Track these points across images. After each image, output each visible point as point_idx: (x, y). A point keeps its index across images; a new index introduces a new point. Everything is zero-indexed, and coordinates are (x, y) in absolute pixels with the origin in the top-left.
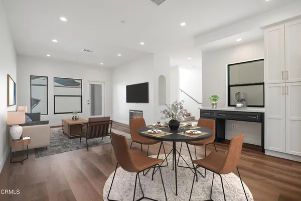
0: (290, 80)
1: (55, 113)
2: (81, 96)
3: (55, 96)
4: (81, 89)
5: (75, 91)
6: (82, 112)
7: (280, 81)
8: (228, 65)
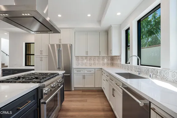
7: (40, 55)
8: (26, 43)
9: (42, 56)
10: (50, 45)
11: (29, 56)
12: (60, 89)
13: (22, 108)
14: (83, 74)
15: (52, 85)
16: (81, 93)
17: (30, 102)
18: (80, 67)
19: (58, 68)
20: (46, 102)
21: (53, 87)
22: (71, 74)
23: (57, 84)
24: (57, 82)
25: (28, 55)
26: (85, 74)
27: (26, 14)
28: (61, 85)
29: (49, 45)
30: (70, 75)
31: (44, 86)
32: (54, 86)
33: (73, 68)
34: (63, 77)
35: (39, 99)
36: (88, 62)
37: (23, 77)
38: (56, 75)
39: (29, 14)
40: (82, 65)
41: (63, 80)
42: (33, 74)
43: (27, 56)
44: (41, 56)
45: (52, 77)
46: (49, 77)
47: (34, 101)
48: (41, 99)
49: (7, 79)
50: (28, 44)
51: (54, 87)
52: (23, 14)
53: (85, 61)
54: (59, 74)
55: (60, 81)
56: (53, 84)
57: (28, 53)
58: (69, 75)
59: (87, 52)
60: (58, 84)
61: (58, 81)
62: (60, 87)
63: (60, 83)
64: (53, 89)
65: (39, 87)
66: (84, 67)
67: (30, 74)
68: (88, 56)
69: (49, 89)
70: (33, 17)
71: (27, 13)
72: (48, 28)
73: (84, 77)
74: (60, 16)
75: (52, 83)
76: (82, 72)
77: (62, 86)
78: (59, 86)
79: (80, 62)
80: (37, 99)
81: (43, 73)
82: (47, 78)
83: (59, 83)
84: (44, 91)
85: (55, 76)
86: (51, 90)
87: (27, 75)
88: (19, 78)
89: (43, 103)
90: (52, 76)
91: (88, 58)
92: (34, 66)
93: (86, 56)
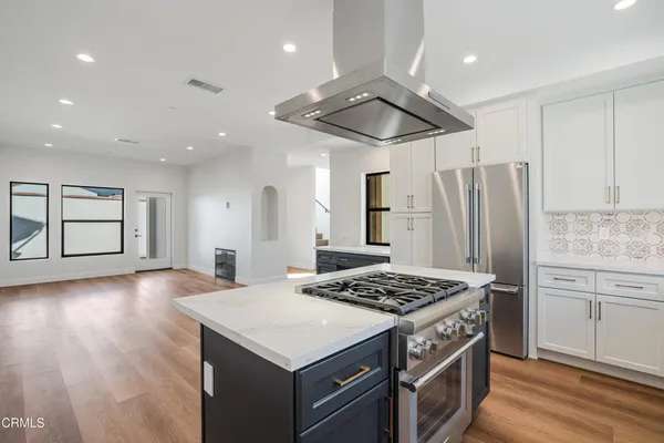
0: (417, 208)
1: (63, 256)
2: (122, 222)
3: (63, 222)
4: (121, 202)
5: (111, 208)
6: (122, 252)
7: (406, 209)
8: (367, 175)
9: (414, 215)
10: (441, 173)
11: (378, 213)
12: (474, 346)
13: (347, 384)
14: (592, 297)
15: (441, 328)
16: (574, 381)
17: (367, 372)
18: (571, 259)
19: (468, 260)
20: (417, 385)
21: (443, 335)
22: (525, 289)
23: (458, 326)
24: (462, 318)
25: (374, 211)
26: (600, 299)
27: (359, 97)
28: (476, 331)
29: (437, 174)
30: (521, 291)
31: (410, 330)
32: (446, 330)
33: (535, 263)
34: (484, 301)
35: (396, 369)
36: (623, 238)
37: (356, 285)
38: (456, 288)
39: (365, 95)
40: (581, 252)
41: (483, 314)
42: (382, 276)
43: (371, 213)
44: (409, 216)
45: (443, 298)
46: (429, 298)
47: (379, 369)
48: (399, 370)
49: (320, 287)
50: (373, 177)
51: (448, 337)
52: (352, 99)
53: (604, 233)
54: (470, 285)
55: (473, 317)
56: (444, 323)
57: (372, 205)
58: (515, 290)
59: (614, 193)
60: (462, 328)
61: (465, 315)
62: (470, 337)
63: (472, 322)
64: (441, 345)
65: (395, 327)
66: (593, 261)
67: (375, 276)
68: (618, 207)
69: (429, 343)
70: (378, 98)
71: (361, 94)
72: (426, 122)
73: (595, 311)
74: (470, 59)
75: (441, 319)
76: (580, 284)
77: (481, 335)
78: (470, 332)
79: (570, 237)
80: (390, 368)
81: (412, 278)
82: (424, 300)
83: (466, 321)
84: (410, 345)
85: (452, 294)
86: (434, 347)
87: (365, 280)
88: (345, 286)
89: (405, 385)
90: (442, 293)
91: (623, 218)
92: (388, 245)
93: (610, 207)
